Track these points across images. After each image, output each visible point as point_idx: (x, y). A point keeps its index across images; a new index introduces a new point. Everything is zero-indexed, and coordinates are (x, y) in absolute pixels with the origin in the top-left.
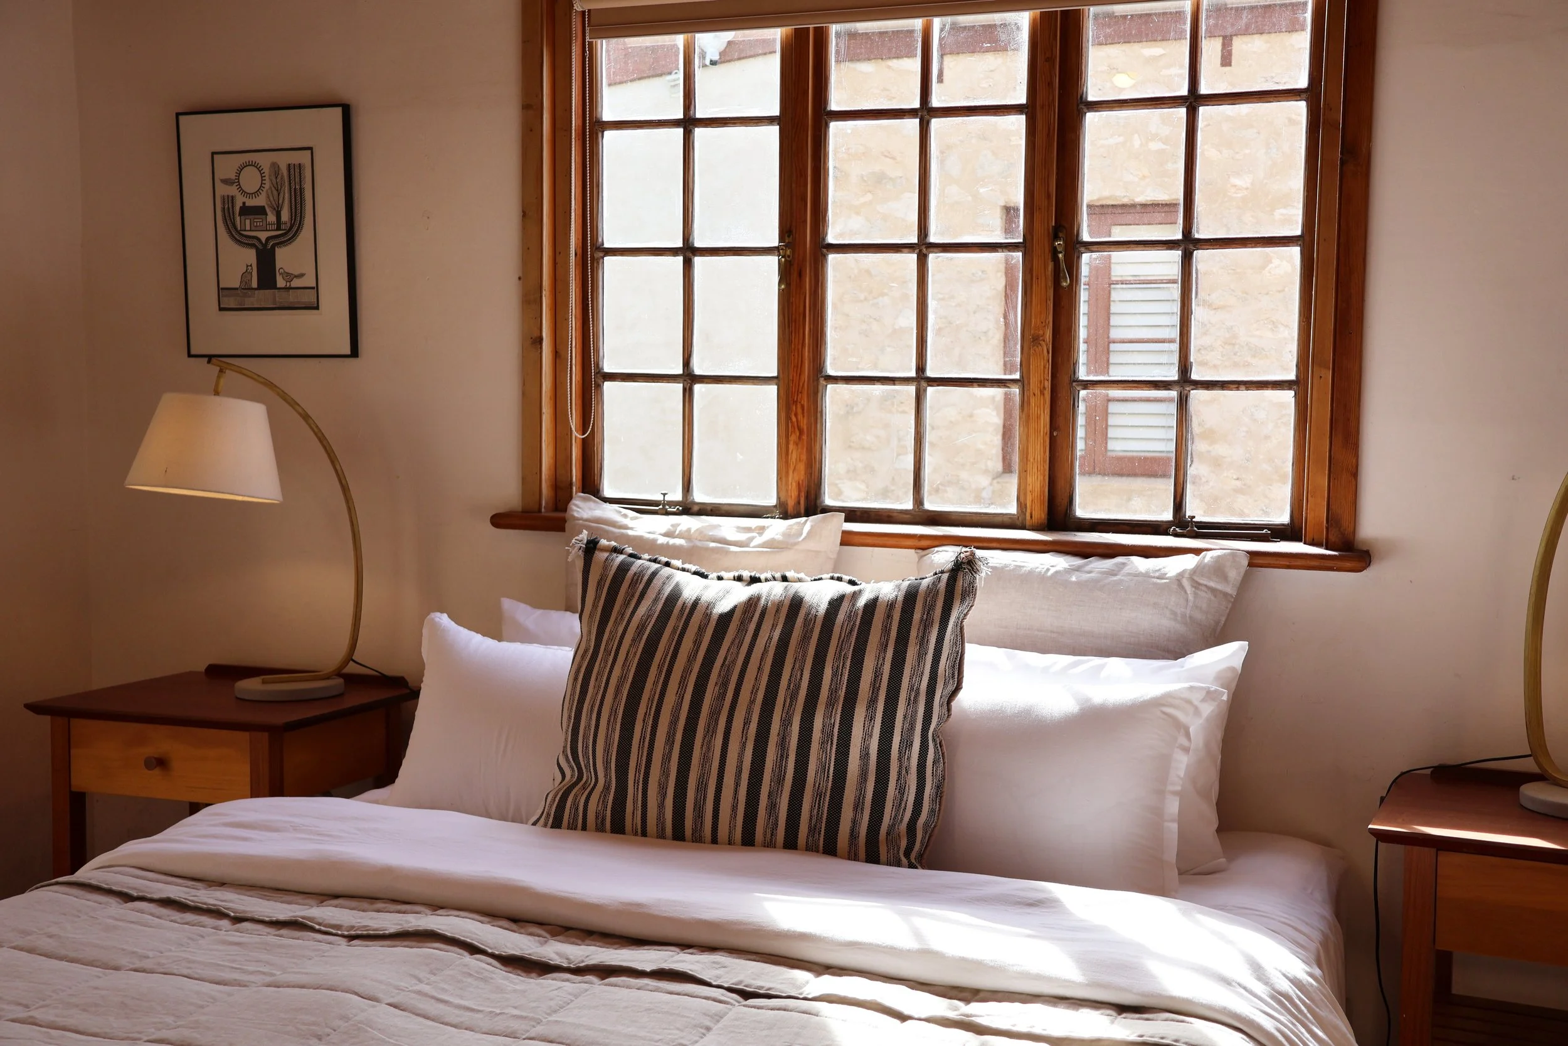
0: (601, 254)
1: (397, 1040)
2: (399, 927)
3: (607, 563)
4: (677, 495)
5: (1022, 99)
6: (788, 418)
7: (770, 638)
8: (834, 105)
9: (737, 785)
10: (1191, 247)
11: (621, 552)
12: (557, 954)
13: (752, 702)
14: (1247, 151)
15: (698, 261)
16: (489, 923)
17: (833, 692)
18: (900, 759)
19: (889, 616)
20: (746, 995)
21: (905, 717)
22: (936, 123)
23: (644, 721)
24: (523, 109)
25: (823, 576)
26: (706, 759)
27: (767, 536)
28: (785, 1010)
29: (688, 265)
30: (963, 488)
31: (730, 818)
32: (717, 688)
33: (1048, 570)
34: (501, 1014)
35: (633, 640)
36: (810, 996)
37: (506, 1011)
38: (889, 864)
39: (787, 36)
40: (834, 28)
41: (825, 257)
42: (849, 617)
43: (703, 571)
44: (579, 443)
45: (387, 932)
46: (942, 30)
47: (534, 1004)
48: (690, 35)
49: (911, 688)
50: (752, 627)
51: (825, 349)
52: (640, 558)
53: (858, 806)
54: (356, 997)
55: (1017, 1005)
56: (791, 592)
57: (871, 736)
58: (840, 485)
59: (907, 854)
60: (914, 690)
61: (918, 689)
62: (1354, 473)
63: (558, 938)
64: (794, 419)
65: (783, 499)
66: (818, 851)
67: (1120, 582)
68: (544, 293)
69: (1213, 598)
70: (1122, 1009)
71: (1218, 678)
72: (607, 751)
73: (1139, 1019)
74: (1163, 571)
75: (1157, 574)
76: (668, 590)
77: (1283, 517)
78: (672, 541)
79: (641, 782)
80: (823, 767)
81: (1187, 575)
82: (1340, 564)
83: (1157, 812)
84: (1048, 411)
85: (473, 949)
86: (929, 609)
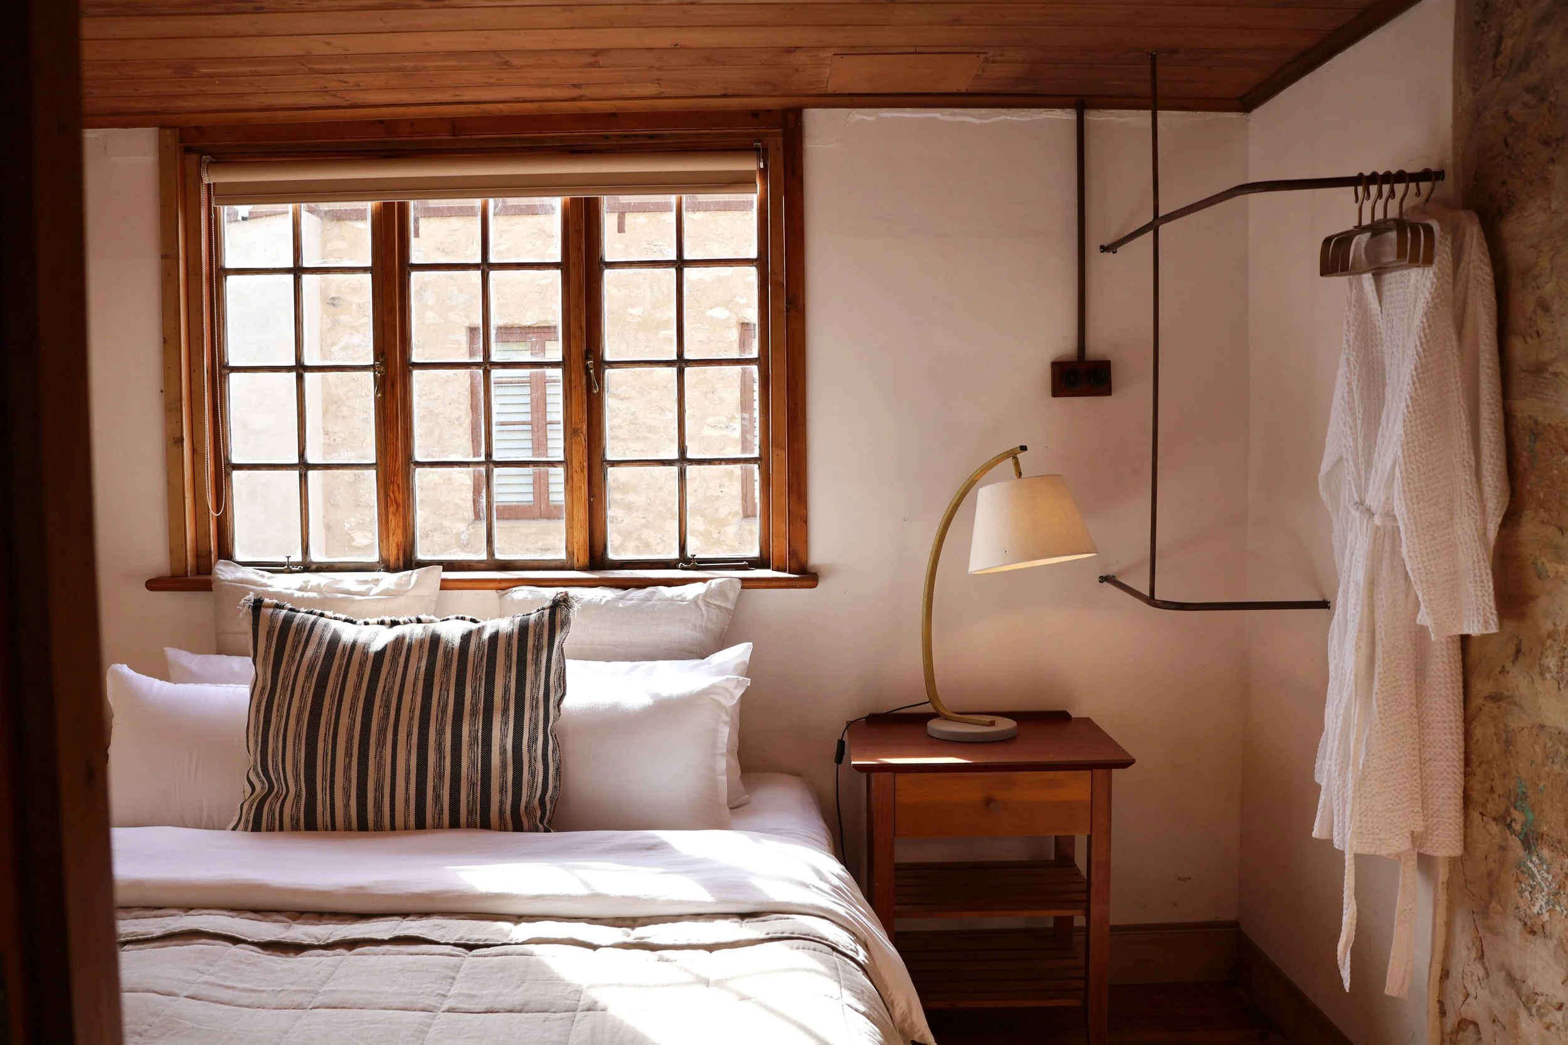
0: (227, 371)
1: (207, 1026)
2: (164, 930)
3: (273, 618)
4: (297, 557)
5: (558, 259)
6: (386, 496)
7: (418, 668)
8: (414, 259)
9: (407, 783)
10: (683, 365)
11: (282, 607)
12: (306, 935)
13: (411, 718)
14: (639, 291)
15: (308, 376)
16: (237, 916)
17: (474, 706)
18: (529, 751)
19: (509, 645)
20: (470, 947)
21: (530, 719)
22: (493, 275)
23: (325, 740)
24: (162, 258)
25: (450, 617)
26: (380, 766)
27: (382, 586)
28: (506, 955)
29: (300, 379)
30: (446, 533)
31: (404, 808)
32: (381, 710)
33: (601, 600)
34: (281, 990)
35: (307, 677)
36: (519, 941)
37: (286, 988)
38: (531, 831)
39: (376, 208)
40: (412, 204)
41: (410, 372)
42: (479, 647)
43: (351, 618)
44: (215, 519)
45: (154, 935)
46: (495, 208)
47: (306, 979)
48: (297, 204)
49: (532, 698)
50: (402, 660)
51: (413, 442)
52: (299, 612)
53: (503, 790)
54: (156, 994)
55: (669, 925)
56: (430, 631)
57: (507, 736)
58: (352, 535)
59: (541, 821)
60: (534, 699)
61: (537, 698)
62: (805, 521)
63: (299, 921)
64: (392, 495)
65: (384, 556)
66: (476, 827)
67: (654, 606)
68: (183, 402)
69: (719, 613)
70: (743, 916)
71: (737, 670)
72: (296, 766)
73: (758, 921)
74: (684, 596)
75: (679, 598)
76: (328, 636)
77: (754, 552)
78: (306, 595)
79: (328, 789)
80: (473, 764)
81: (700, 598)
82: (800, 583)
83: (713, 769)
84: (586, 483)
85: (235, 941)
86: (539, 637)
